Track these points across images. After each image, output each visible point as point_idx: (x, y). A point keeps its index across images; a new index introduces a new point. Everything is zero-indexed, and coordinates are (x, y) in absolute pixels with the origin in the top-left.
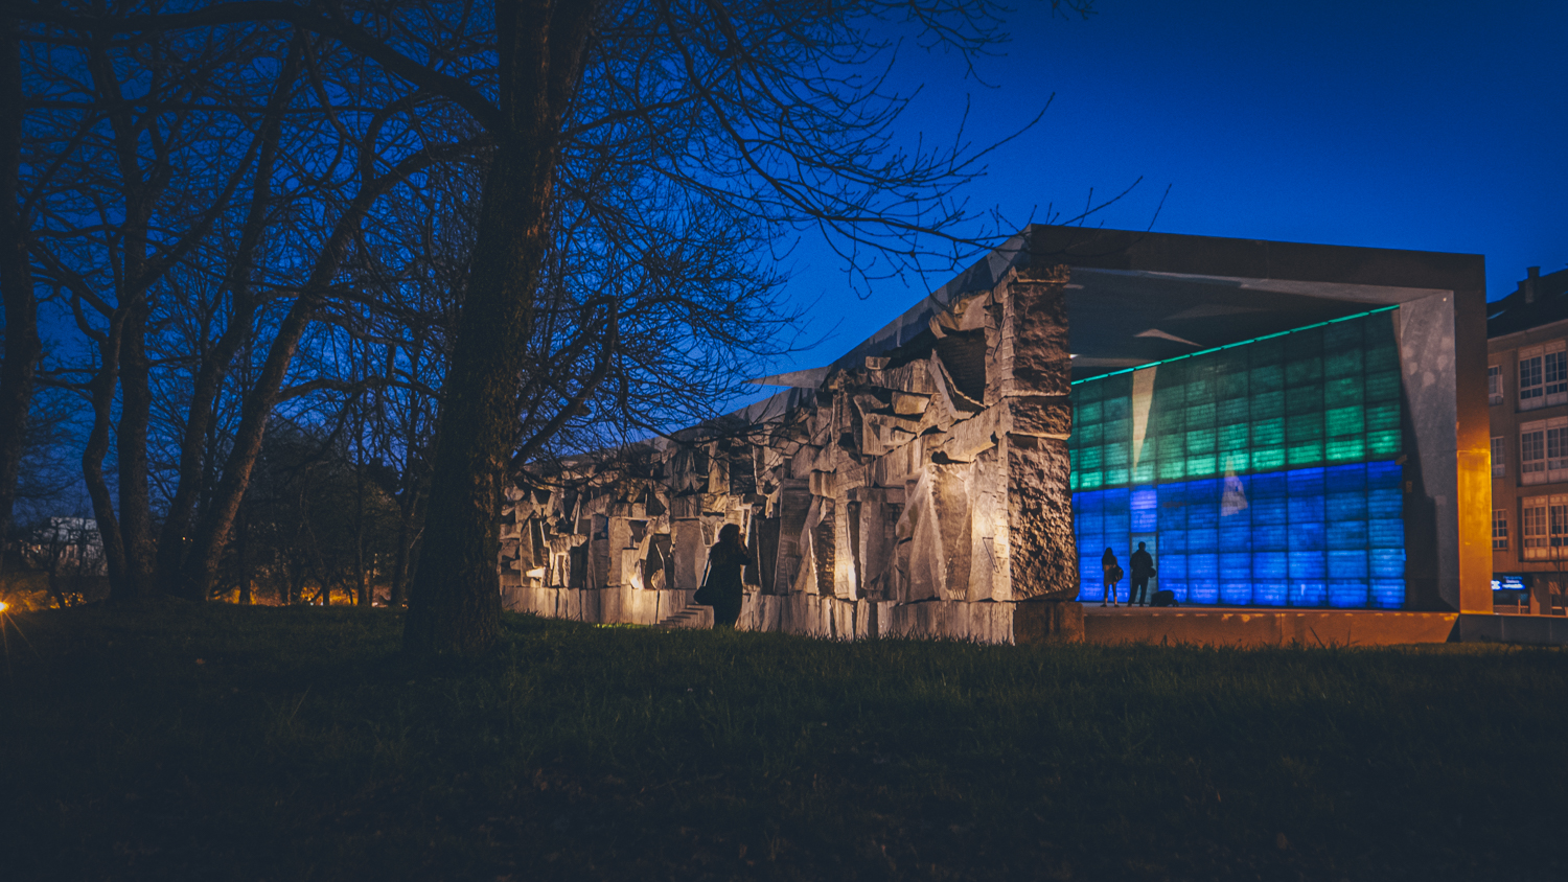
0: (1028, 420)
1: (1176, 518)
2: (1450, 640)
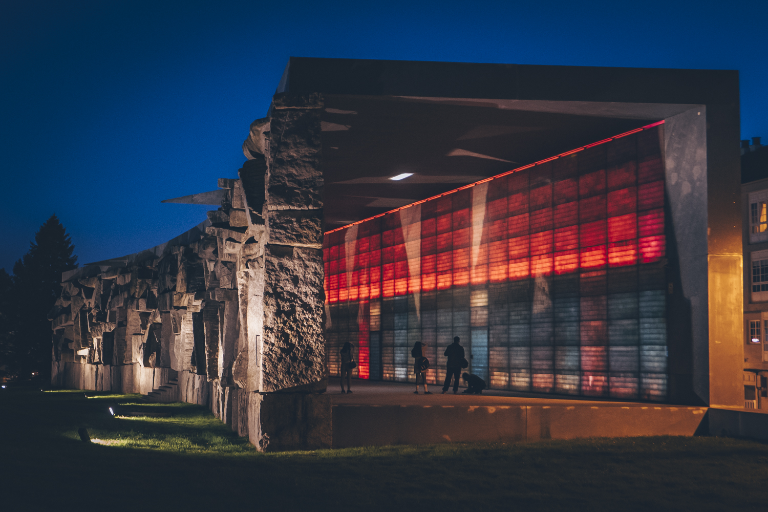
0: (283, 232)
1: (501, 314)
2: (697, 434)
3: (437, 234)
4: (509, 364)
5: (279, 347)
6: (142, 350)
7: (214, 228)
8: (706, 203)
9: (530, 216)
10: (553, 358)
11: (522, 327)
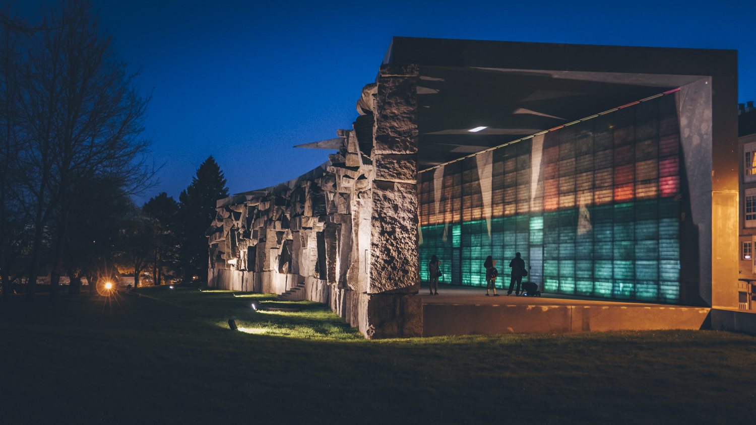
0: (386, 171)
1: (553, 235)
2: (702, 328)
3: (504, 173)
4: (559, 273)
5: (383, 259)
6: (277, 260)
7: (334, 167)
8: (711, 152)
9: (576, 160)
10: (593, 270)
11: (569, 245)
